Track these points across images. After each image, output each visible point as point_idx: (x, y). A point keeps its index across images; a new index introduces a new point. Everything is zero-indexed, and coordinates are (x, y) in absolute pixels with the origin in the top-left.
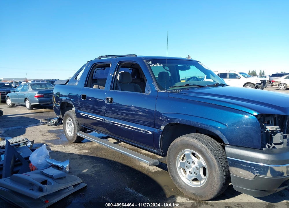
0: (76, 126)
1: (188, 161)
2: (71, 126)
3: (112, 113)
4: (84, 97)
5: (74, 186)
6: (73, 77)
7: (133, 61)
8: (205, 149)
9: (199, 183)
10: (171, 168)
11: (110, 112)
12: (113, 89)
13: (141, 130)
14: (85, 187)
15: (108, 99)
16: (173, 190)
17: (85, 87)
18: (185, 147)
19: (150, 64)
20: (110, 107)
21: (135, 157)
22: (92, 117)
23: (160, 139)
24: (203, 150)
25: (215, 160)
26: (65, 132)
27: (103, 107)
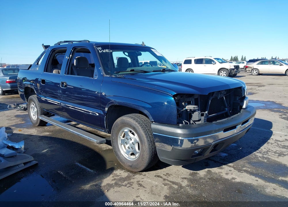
0: (39, 110)
1: (127, 138)
2: (35, 110)
3: (67, 97)
4: (43, 81)
5: (25, 164)
6: (35, 62)
7: (84, 47)
8: (138, 126)
9: (135, 157)
10: (114, 145)
11: (65, 96)
12: (68, 74)
13: (90, 112)
15: (63, 83)
16: (116, 164)
17: (45, 72)
18: (124, 125)
19: (99, 50)
20: (64, 91)
21: (86, 137)
22: (50, 101)
23: (105, 119)
24: (137, 128)
25: (144, 136)
26: (29, 116)
27: (58, 91)
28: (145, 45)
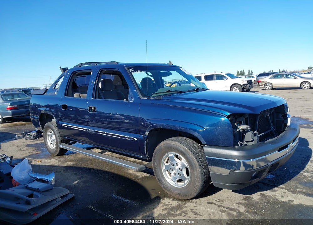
0: (58, 137)
1: (172, 164)
2: (53, 138)
3: (96, 122)
4: (65, 107)
5: (62, 197)
6: (52, 86)
8: (186, 151)
9: (183, 183)
10: (157, 172)
11: (94, 121)
12: (95, 98)
13: (126, 138)
14: (73, 198)
15: (90, 108)
16: (160, 193)
17: (65, 97)
18: (169, 150)
19: (131, 71)
20: (93, 116)
21: (122, 164)
22: (75, 127)
23: (145, 144)
24: (185, 152)
25: (195, 160)
26: (46, 144)
27: (86, 117)
28: (172, 64)
